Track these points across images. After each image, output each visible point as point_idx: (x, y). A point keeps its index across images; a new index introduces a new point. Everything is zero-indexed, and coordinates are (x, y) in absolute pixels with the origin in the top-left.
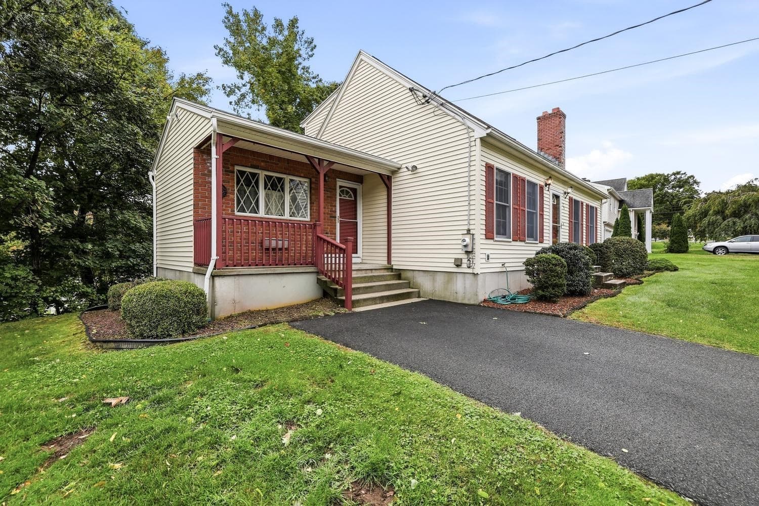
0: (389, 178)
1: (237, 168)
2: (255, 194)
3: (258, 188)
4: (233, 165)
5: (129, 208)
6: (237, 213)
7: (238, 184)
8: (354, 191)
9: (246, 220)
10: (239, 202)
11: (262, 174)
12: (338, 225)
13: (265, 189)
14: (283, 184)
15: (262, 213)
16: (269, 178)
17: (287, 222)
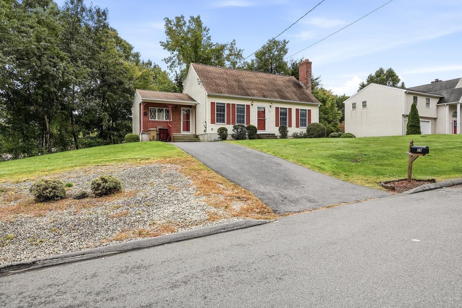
0: (195, 106)
1: (150, 108)
2: (155, 114)
3: (156, 112)
4: (149, 107)
5: (126, 120)
6: (150, 119)
7: (150, 112)
8: (189, 110)
9: (153, 121)
10: (150, 116)
11: (157, 109)
12: (182, 122)
13: (158, 112)
14: (163, 111)
15: (157, 119)
16: (159, 109)
17: (165, 121)
